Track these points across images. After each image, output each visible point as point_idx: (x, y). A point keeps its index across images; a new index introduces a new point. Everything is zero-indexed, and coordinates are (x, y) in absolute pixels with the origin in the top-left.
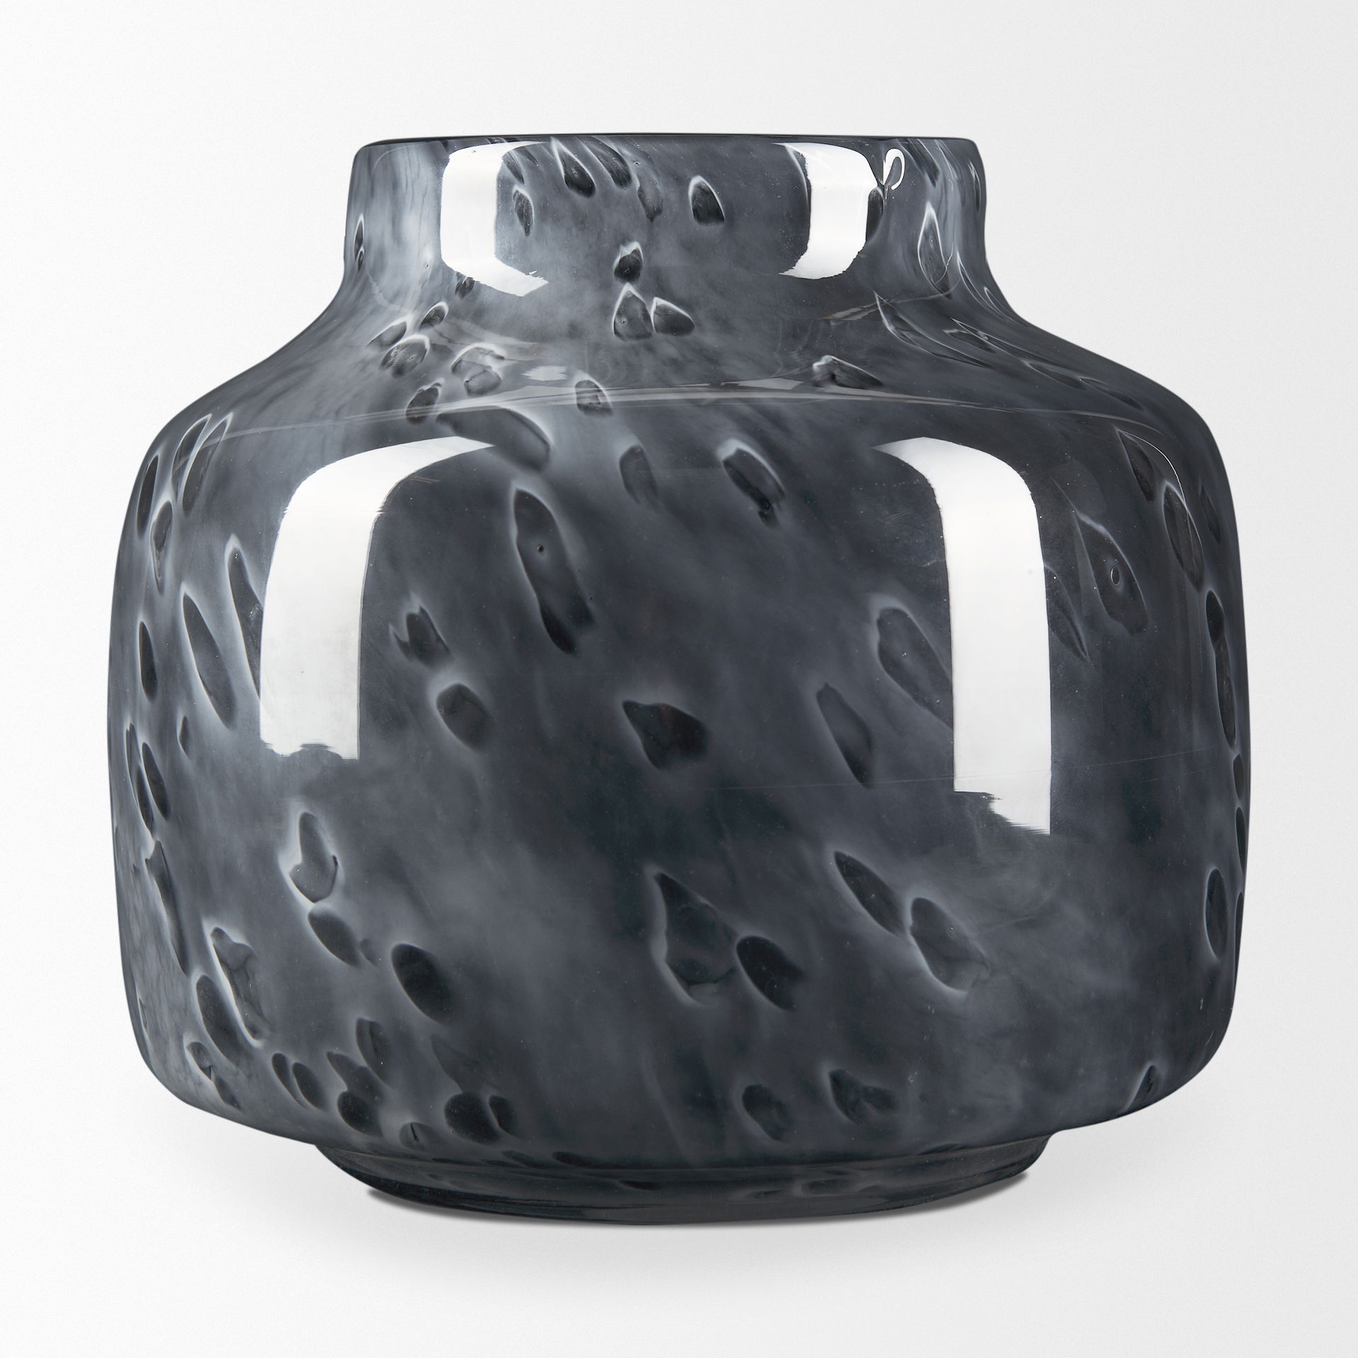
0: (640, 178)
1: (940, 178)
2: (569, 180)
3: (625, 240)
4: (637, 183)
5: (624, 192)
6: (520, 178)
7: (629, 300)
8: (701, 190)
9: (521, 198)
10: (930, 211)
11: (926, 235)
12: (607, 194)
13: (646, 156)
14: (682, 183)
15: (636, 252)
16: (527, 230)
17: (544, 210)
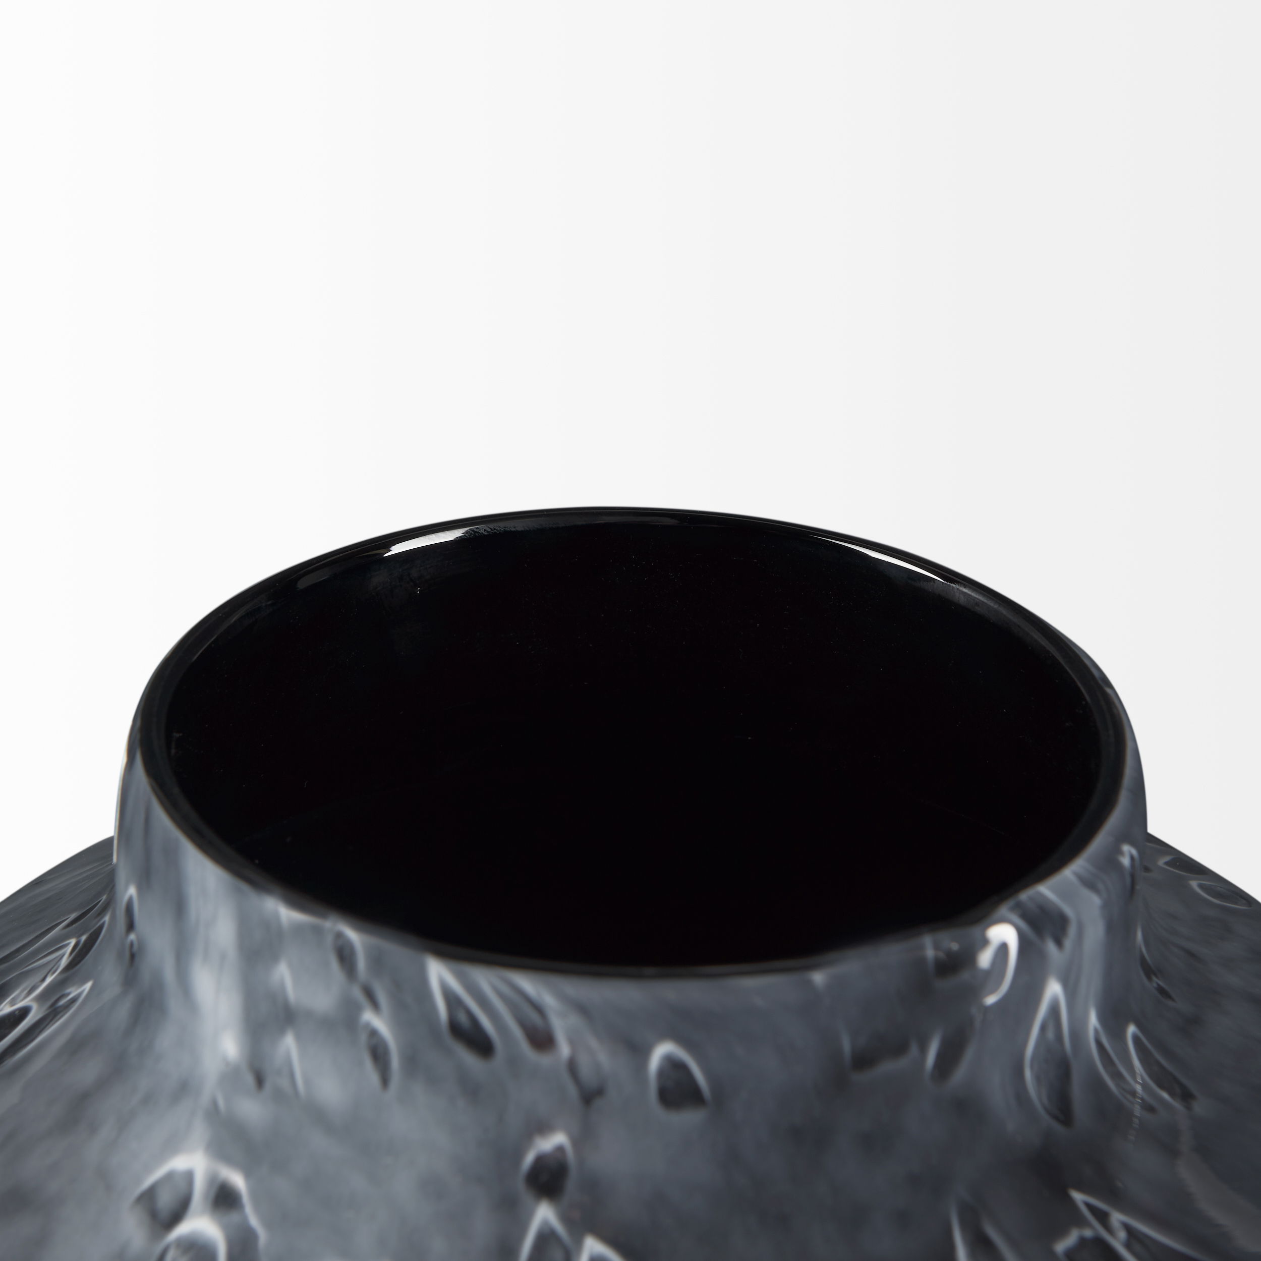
0: (572, 1042)
1: (1072, 931)
2: (455, 1029)
3: (543, 1128)
4: (564, 1050)
5: (544, 1060)
6: (375, 1005)
7: (546, 1238)
8: (673, 1065)
9: (373, 1033)
10: (1054, 989)
11: (1043, 1028)
12: (514, 1062)
13: (582, 1009)
14: (641, 1052)
15: (560, 1149)
16: (385, 1081)
17: (411, 1062)
